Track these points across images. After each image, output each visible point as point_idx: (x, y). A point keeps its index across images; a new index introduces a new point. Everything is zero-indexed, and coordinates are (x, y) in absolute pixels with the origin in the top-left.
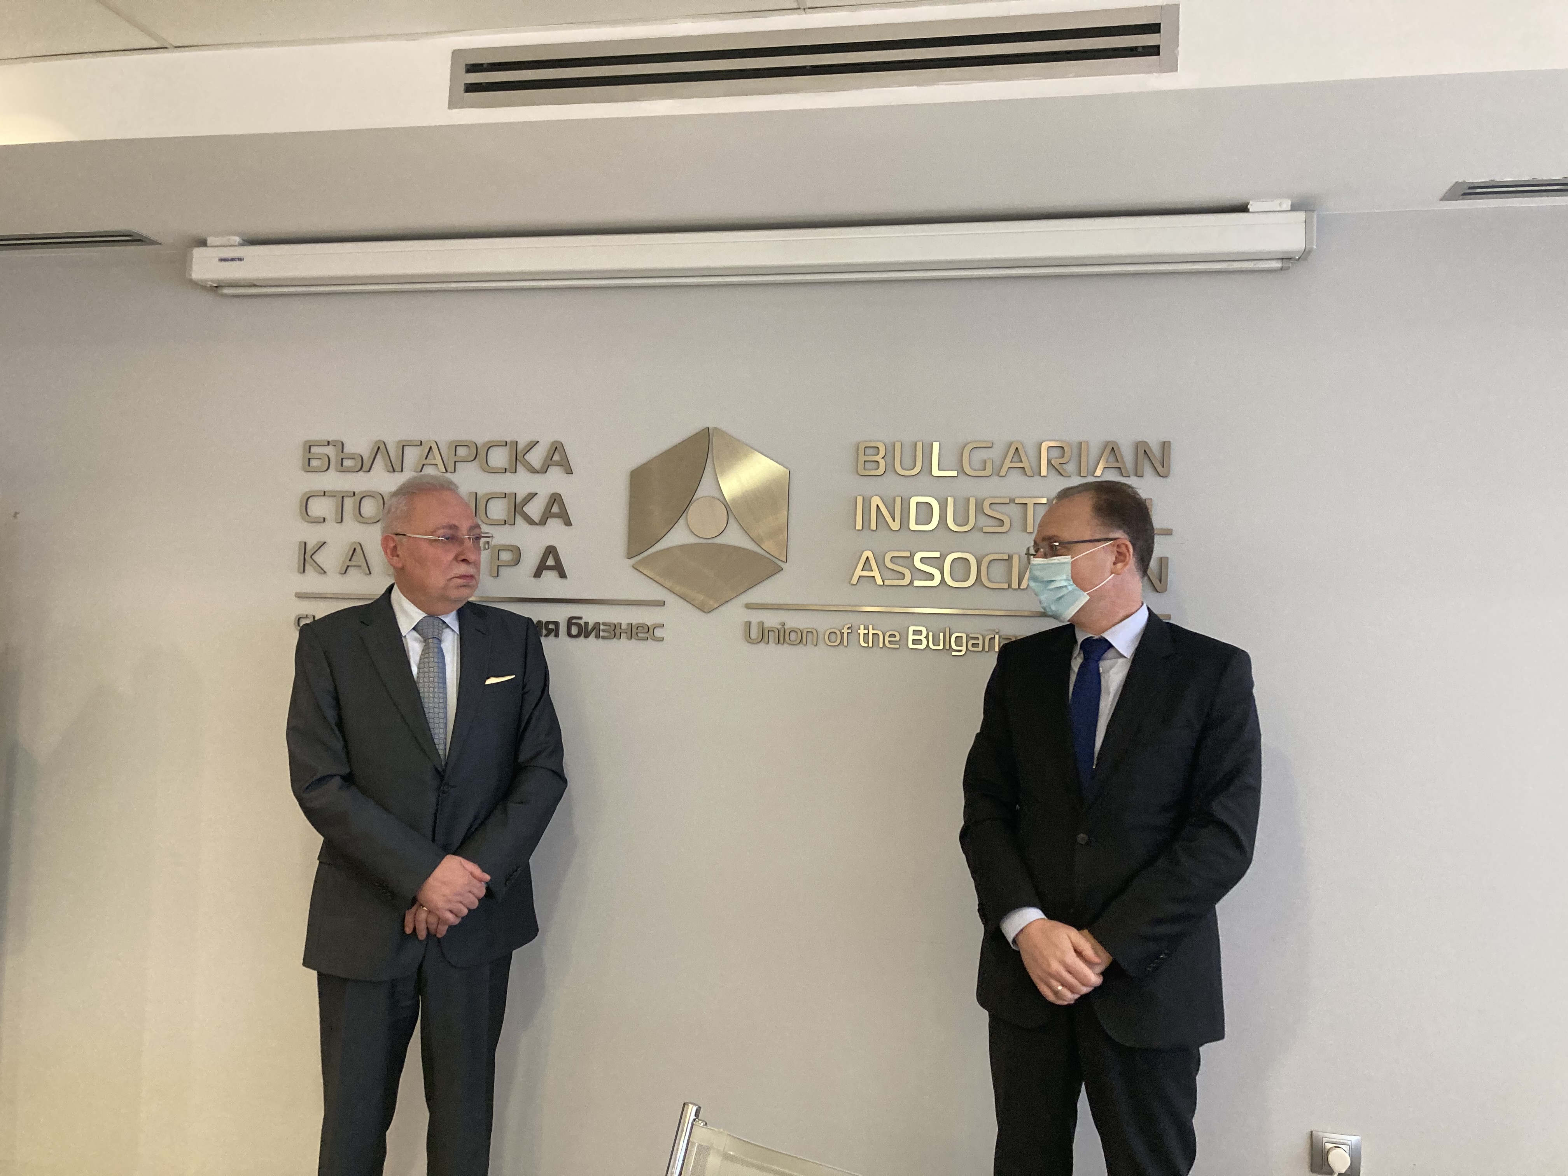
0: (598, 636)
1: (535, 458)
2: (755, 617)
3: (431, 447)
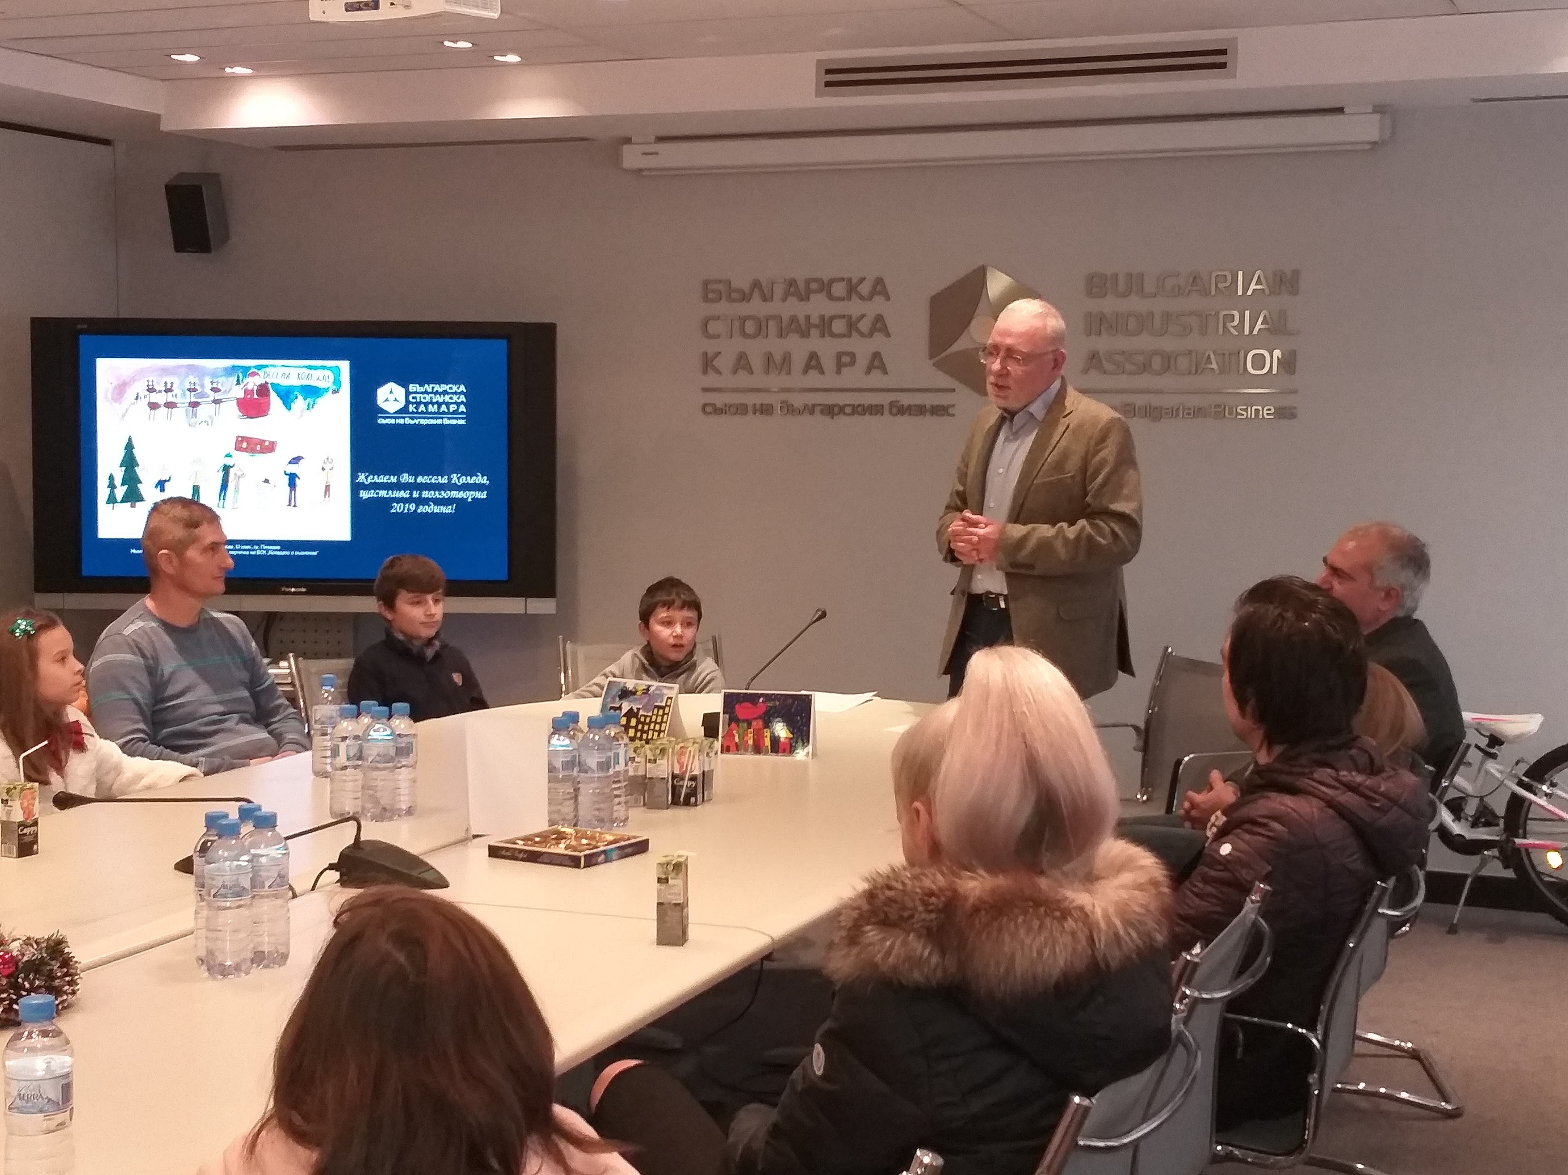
0: (910, 414)
1: (865, 289)
3: (792, 283)
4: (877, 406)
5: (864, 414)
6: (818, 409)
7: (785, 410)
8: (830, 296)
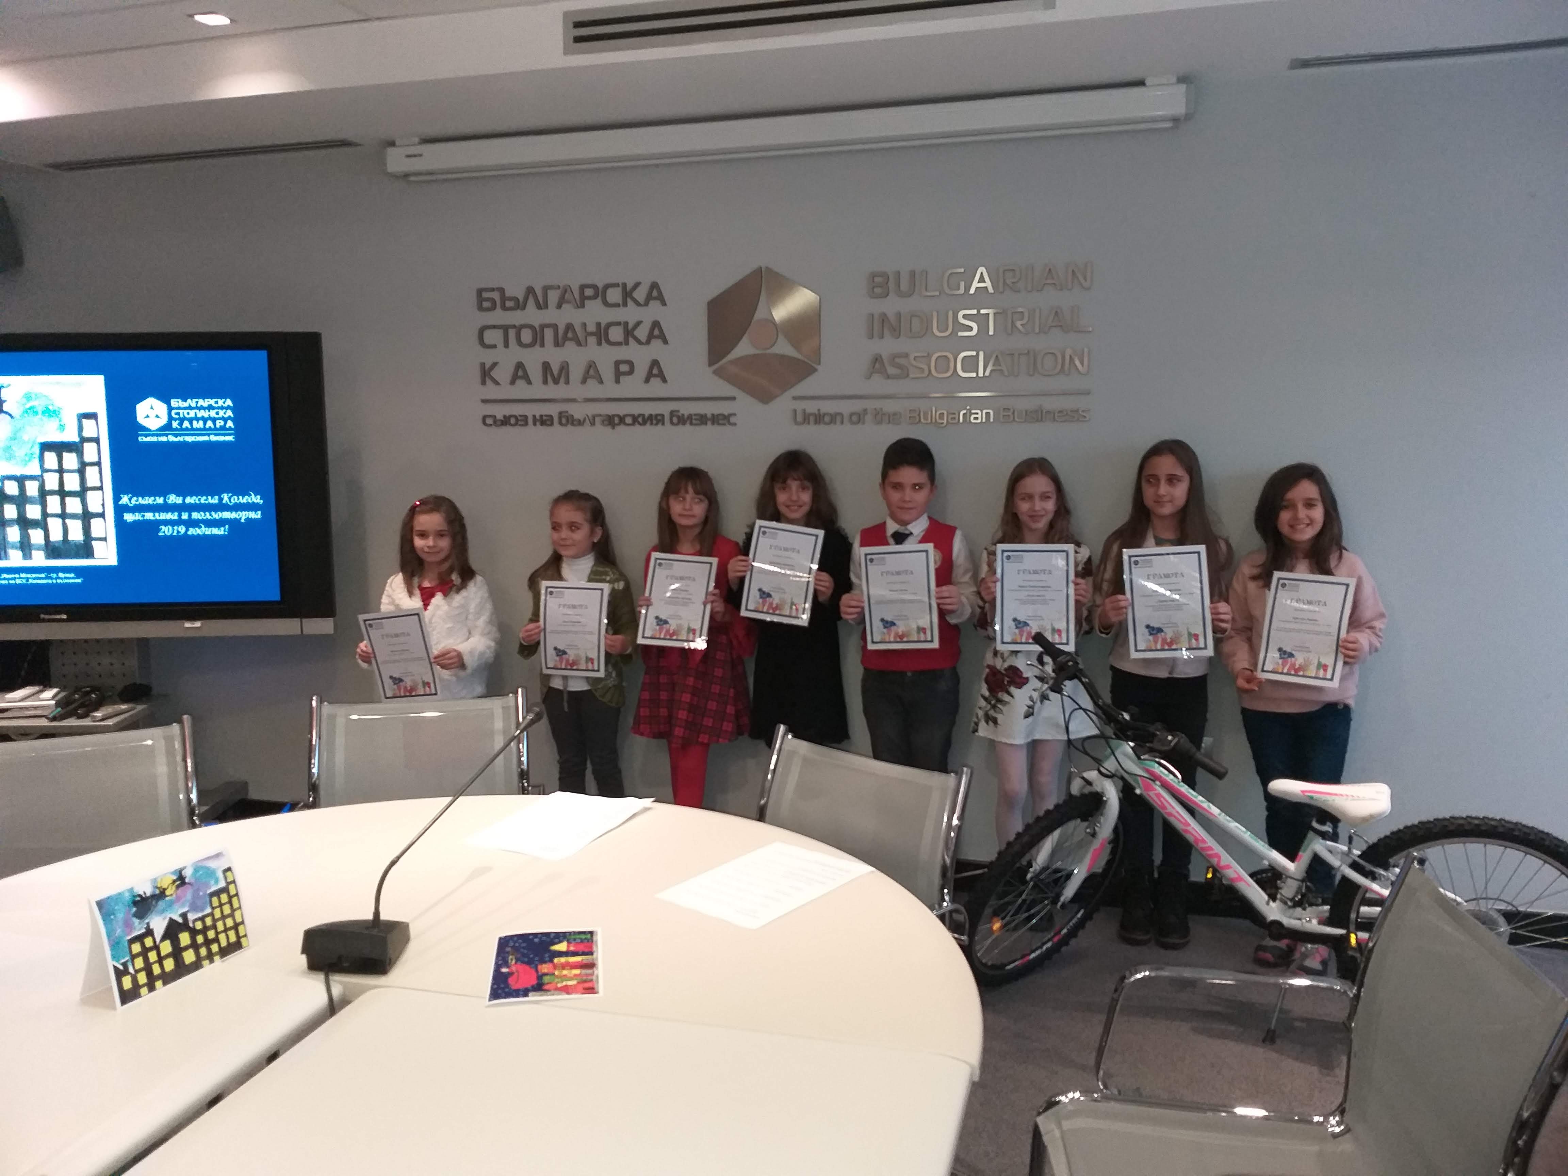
0: (691, 424)
1: (640, 294)
2: (801, 405)
3: (566, 290)
4: (657, 415)
5: (645, 424)
6: (597, 419)
7: (564, 421)
8: (606, 303)
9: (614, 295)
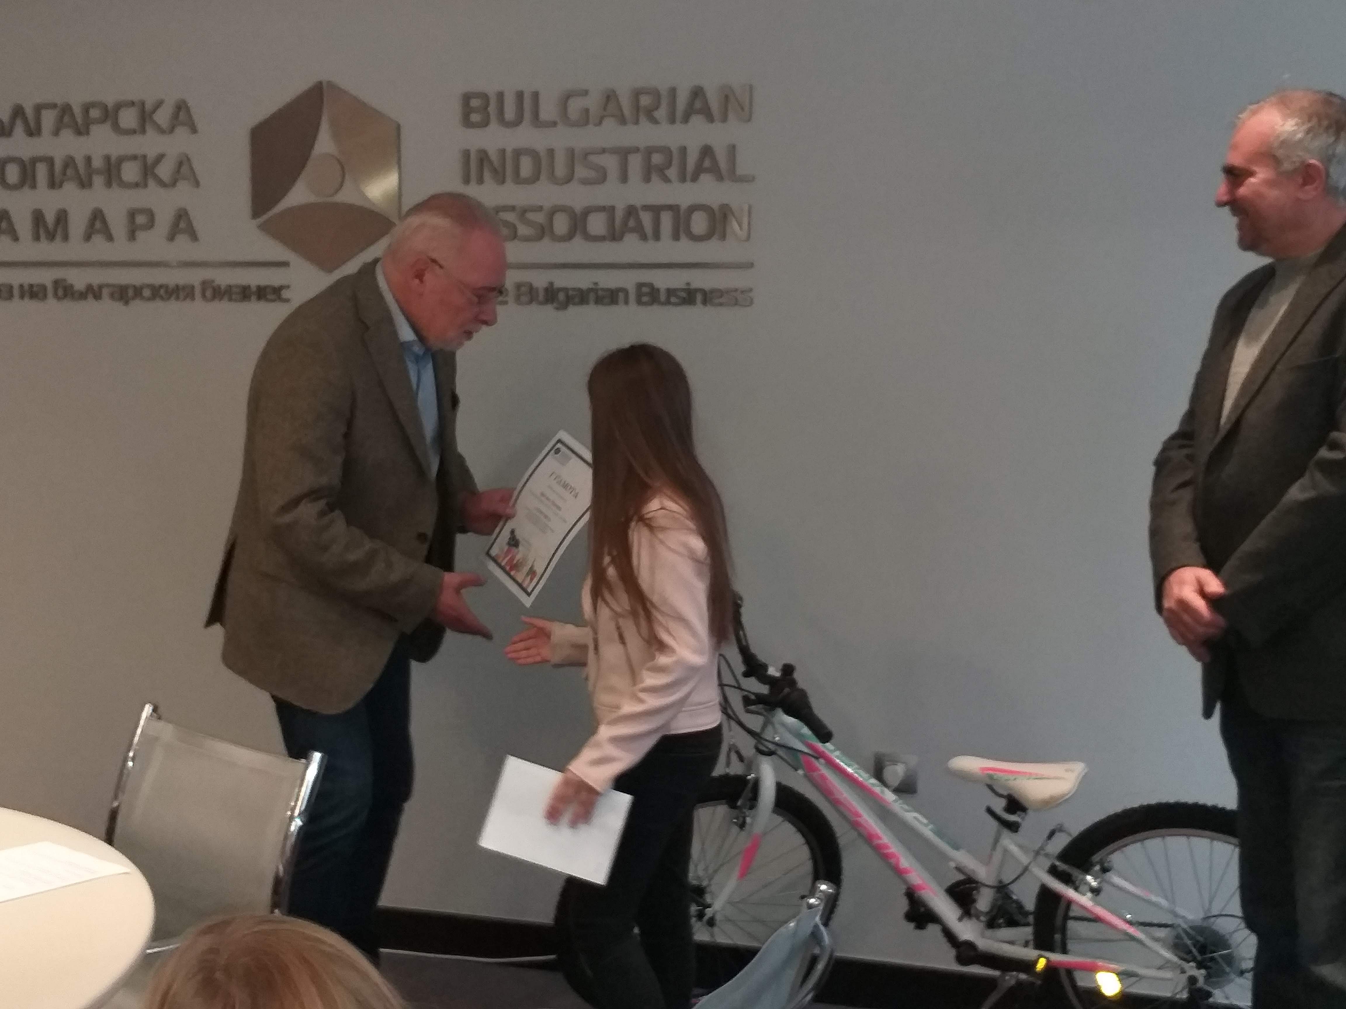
0: (230, 300)
1: (163, 117)
3: (66, 109)
4: (184, 288)
5: (169, 299)
6: (105, 292)
7: (60, 292)
8: (116, 127)
9: (128, 118)
